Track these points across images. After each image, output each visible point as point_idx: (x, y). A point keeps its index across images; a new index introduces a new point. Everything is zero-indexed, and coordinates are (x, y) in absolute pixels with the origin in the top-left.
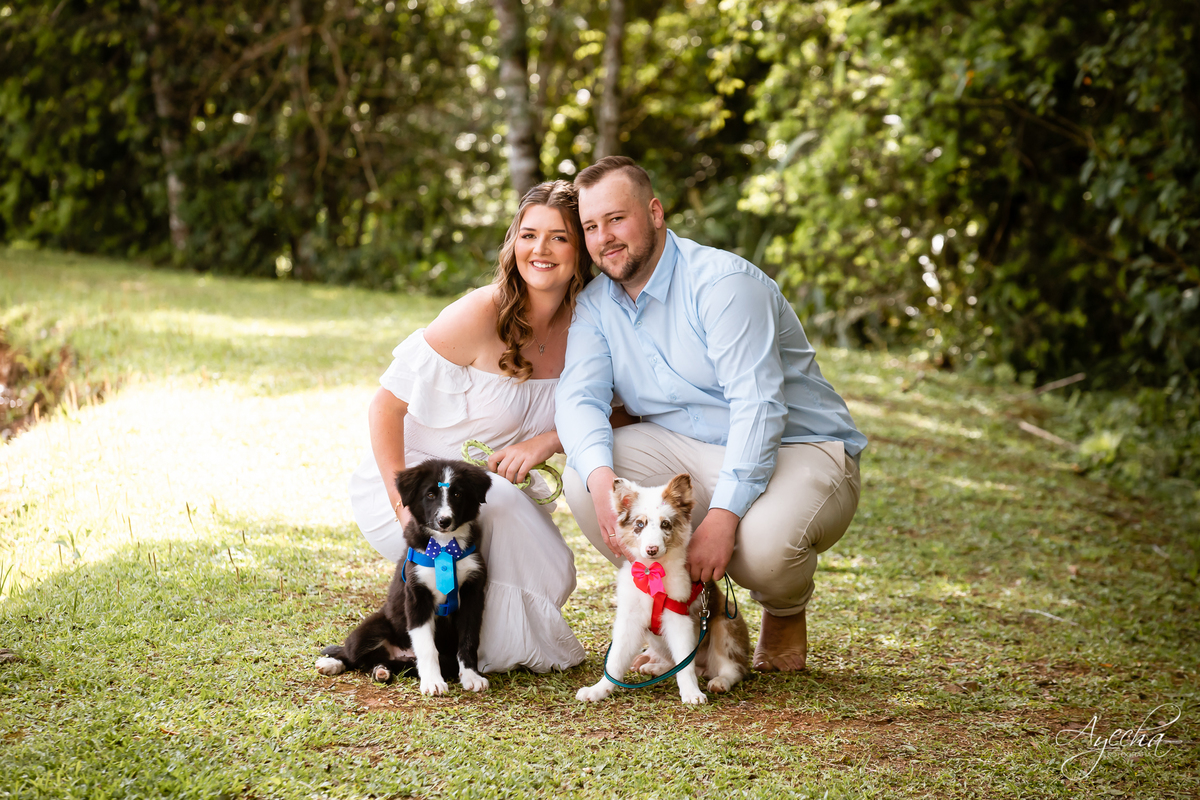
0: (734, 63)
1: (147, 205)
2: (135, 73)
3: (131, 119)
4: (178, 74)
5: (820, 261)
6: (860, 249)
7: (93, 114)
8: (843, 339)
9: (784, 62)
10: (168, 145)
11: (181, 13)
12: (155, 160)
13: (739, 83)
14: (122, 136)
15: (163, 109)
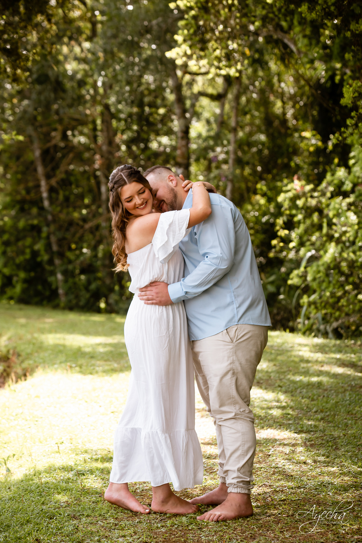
0: (284, 223)
1: (50, 285)
2: (44, 235)
3: (42, 252)
4: (60, 235)
5: (323, 304)
6: (339, 299)
7: (28, 251)
8: (331, 335)
9: (304, 223)
10: (57, 261)
11: (61, 211)
12: (51, 268)
13: (286, 232)
14: (39, 259)
15: (55, 248)
